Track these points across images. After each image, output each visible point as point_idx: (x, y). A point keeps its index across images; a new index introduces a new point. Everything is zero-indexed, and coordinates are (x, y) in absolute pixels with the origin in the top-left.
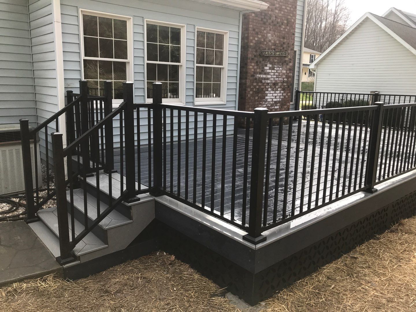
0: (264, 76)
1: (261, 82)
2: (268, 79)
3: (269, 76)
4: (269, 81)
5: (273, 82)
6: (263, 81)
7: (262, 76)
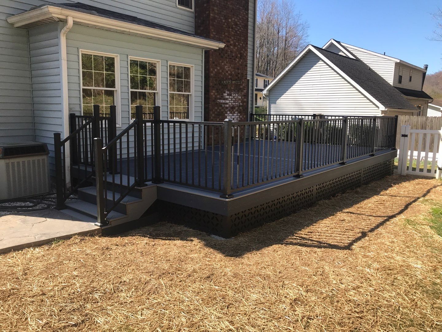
0: (224, 101)
1: (221, 106)
2: (227, 104)
3: (228, 102)
4: (227, 106)
5: (231, 106)
6: (223, 105)
7: (221, 101)
